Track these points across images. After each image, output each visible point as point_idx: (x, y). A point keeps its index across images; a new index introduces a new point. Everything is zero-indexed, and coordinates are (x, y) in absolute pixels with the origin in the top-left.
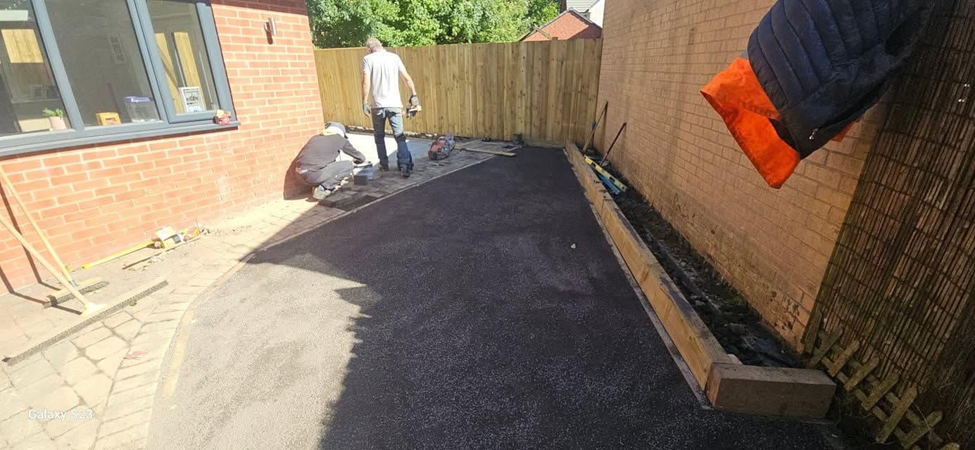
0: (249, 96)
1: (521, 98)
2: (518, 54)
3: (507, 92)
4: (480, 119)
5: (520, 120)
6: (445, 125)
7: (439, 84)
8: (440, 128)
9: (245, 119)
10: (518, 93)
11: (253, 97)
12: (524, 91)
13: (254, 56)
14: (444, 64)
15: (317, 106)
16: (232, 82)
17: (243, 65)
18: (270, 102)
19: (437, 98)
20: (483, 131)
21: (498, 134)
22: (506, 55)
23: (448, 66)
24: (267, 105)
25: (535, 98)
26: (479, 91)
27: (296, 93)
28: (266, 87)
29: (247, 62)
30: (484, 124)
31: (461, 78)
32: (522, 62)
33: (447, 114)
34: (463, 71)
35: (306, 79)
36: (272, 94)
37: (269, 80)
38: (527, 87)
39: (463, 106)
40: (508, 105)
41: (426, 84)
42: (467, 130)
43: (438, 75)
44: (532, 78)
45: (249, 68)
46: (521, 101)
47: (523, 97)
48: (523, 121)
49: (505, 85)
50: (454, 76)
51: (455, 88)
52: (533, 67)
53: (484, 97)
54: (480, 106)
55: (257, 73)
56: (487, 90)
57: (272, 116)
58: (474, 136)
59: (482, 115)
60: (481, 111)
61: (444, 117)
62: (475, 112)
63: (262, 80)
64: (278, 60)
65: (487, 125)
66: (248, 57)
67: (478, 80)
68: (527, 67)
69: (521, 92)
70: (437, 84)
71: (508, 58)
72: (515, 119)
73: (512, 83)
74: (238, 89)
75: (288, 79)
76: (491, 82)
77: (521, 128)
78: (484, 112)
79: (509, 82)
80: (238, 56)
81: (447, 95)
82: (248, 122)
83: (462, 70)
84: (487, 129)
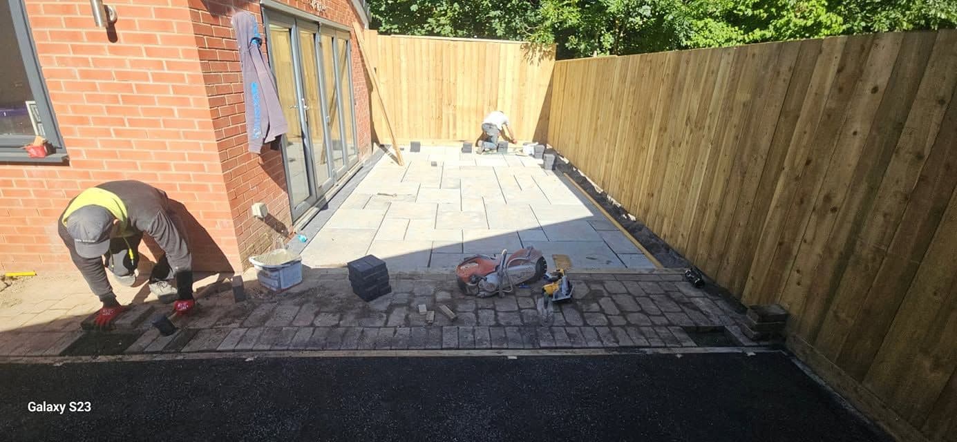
0: (82, 121)
1: (822, 217)
2: (859, 75)
3: (786, 185)
4: (707, 227)
5: (796, 275)
6: (653, 211)
7: (663, 129)
8: (646, 211)
9: (78, 153)
10: (816, 199)
11: (88, 123)
12: (838, 200)
13: (86, 62)
14: (681, 90)
15: (206, 147)
16: (54, 100)
17: (69, 74)
18: (118, 133)
19: (654, 156)
20: (706, 256)
21: (732, 282)
22: (815, 80)
23: (684, 94)
24: (114, 137)
25: (873, 232)
26: (724, 161)
27: (166, 123)
28: (109, 110)
29: (76, 70)
30: (711, 240)
31: (698, 126)
32: (865, 103)
33: (660, 191)
34: (706, 109)
35: (184, 102)
36: (122, 122)
37: (115, 99)
38: (853, 188)
39: (686, 184)
40: (776, 221)
41: (648, 126)
42: (680, 238)
43: (667, 111)
44: (884, 163)
45: (79, 80)
46: (818, 224)
47: (830, 215)
48: (806, 281)
49: (786, 164)
50: (688, 118)
51: (684, 144)
52: (899, 127)
53: (728, 181)
54: (715, 197)
55: (93, 87)
56: (739, 168)
57: (123, 155)
58: (688, 257)
59: (713, 219)
60: (714, 209)
61: (655, 195)
62: (703, 209)
63: (101, 99)
64: (128, 69)
65: (718, 246)
66: (76, 62)
67: (730, 134)
68: (877, 123)
69: (828, 198)
70: (661, 129)
71: (821, 86)
72: (783, 266)
73: (808, 162)
74: (63, 108)
75: (151, 100)
76: (755, 148)
77: (791, 298)
78: (718, 215)
79: (800, 161)
80: (62, 61)
81: (668, 154)
82: (84, 157)
83: (703, 108)
84: (715, 255)
